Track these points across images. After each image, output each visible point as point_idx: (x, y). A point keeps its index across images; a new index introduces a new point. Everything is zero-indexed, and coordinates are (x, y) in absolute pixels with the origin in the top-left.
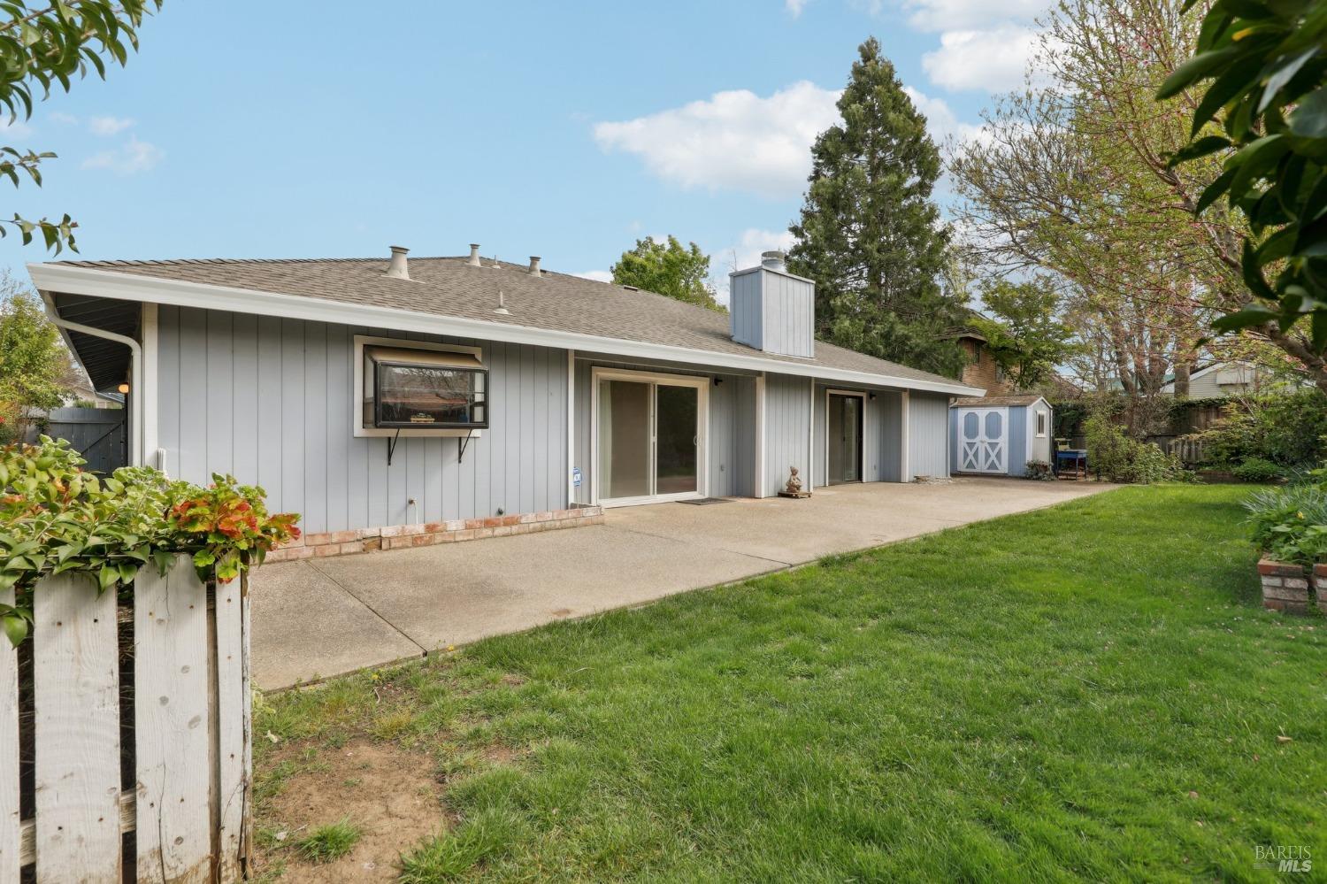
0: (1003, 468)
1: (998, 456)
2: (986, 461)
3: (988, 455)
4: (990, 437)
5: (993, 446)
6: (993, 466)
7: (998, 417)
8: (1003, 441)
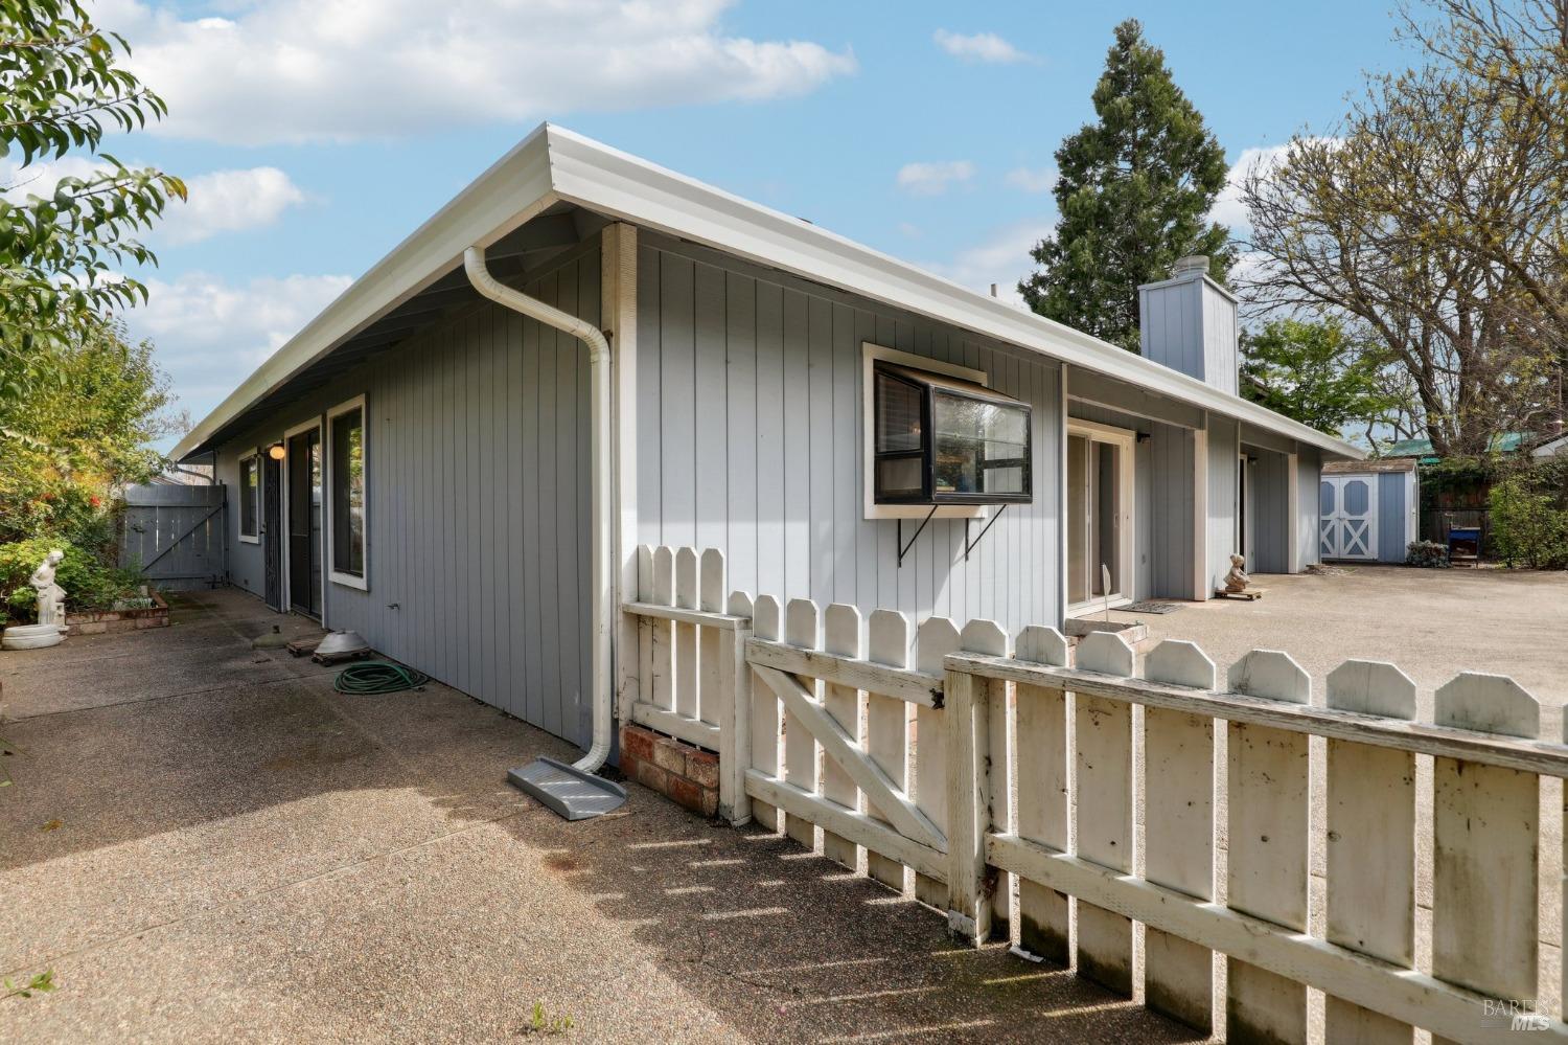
0: (1372, 551)
1: (1364, 537)
2: (1346, 544)
3: (1348, 537)
4: (1351, 513)
5: (1356, 524)
6: (1356, 549)
7: (1364, 488)
8: (1371, 518)
